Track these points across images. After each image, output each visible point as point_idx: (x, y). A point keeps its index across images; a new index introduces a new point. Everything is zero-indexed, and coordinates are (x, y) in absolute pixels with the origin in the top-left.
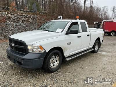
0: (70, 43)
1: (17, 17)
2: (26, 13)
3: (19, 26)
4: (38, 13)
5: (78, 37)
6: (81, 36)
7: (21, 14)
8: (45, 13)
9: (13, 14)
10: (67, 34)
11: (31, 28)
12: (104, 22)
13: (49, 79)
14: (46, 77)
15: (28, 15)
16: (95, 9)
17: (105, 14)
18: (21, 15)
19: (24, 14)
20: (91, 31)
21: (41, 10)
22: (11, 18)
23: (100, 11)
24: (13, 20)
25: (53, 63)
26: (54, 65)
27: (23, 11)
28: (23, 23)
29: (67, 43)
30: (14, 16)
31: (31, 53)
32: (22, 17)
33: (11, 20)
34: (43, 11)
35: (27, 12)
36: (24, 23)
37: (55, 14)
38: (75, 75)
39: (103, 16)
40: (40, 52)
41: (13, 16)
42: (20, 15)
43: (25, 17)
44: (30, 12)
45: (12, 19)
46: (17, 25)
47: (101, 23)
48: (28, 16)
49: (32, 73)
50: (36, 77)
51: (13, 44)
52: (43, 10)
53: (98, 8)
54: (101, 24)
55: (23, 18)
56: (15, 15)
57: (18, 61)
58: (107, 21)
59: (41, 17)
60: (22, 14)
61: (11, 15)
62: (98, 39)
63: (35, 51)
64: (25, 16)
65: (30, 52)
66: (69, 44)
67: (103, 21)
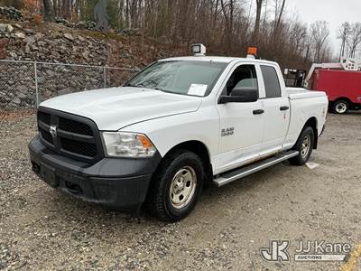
0: (232, 129)
1: (43, 43)
2: (74, 31)
3: (48, 72)
4: (112, 31)
5: (255, 113)
6: (263, 109)
7: (58, 34)
8: (135, 33)
9: (32, 34)
10: (222, 101)
11: (87, 78)
12: (316, 68)
13: (140, 244)
14: (130, 238)
15: (80, 37)
16: (291, 29)
17: (319, 46)
18: (58, 37)
19: (66, 35)
20: (291, 96)
21: (122, 24)
22: (25, 44)
23: (304, 35)
24: (32, 50)
25: (178, 192)
26: (181, 197)
27: (64, 23)
28: (62, 64)
29: (223, 131)
30: (35, 39)
31: (112, 157)
32: (59, 44)
33: (24, 50)
34: (128, 26)
35: (76, 27)
36: (64, 62)
37: (164, 39)
38: (225, 234)
39: (313, 51)
40: (141, 156)
41: (30, 40)
42: (54, 35)
43: (70, 43)
44: (87, 28)
45: (28, 49)
46: (43, 69)
47: (306, 72)
48: (78, 42)
49: (85, 222)
50: (99, 237)
51: (53, 128)
52: (127, 23)
53: (297, 26)
54: (306, 76)
55: (63, 47)
56: (39, 35)
57: (66, 182)
58: (324, 66)
59: (121, 46)
60: (60, 35)
61: (27, 34)
62: (312, 122)
63: (126, 152)
64: (71, 41)
65: (110, 154)
66: (228, 132)
67: (314, 65)
